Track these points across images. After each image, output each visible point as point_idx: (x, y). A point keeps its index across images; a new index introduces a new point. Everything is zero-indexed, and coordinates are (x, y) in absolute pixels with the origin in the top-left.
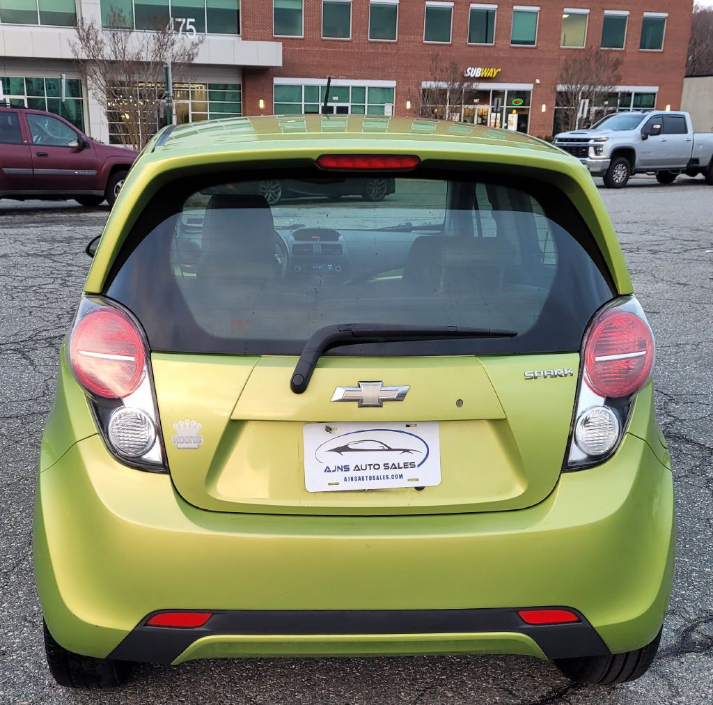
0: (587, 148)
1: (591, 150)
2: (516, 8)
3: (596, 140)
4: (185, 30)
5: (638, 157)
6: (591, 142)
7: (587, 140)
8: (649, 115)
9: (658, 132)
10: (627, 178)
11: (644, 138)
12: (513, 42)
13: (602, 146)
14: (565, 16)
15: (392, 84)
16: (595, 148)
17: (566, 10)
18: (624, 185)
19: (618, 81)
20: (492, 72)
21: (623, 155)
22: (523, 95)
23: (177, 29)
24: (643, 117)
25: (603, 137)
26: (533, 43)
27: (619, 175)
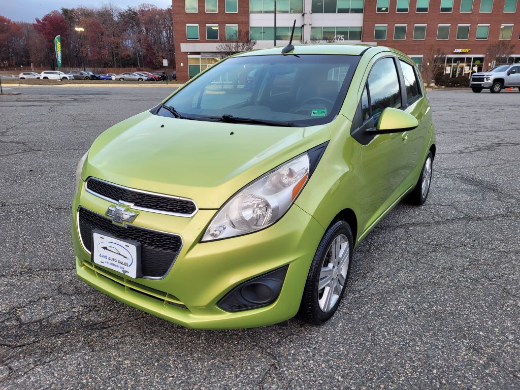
0: (483, 79)
1: (485, 79)
2: (479, 25)
3: (487, 76)
4: (340, 39)
5: (506, 82)
6: (485, 76)
7: (484, 76)
8: (512, 66)
9: (514, 73)
10: (500, 90)
11: (509, 75)
12: (477, 38)
13: (489, 78)
14: (502, 27)
15: (421, 56)
16: (487, 78)
17: (502, 25)
18: (498, 92)
19: (513, 53)
20: (466, 50)
21: (499, 81)
22: (481, 59)
23: (337, 39)
24: (509, 67)
25: (490, 74)
26: (486, 38)
27: (497, 88)
